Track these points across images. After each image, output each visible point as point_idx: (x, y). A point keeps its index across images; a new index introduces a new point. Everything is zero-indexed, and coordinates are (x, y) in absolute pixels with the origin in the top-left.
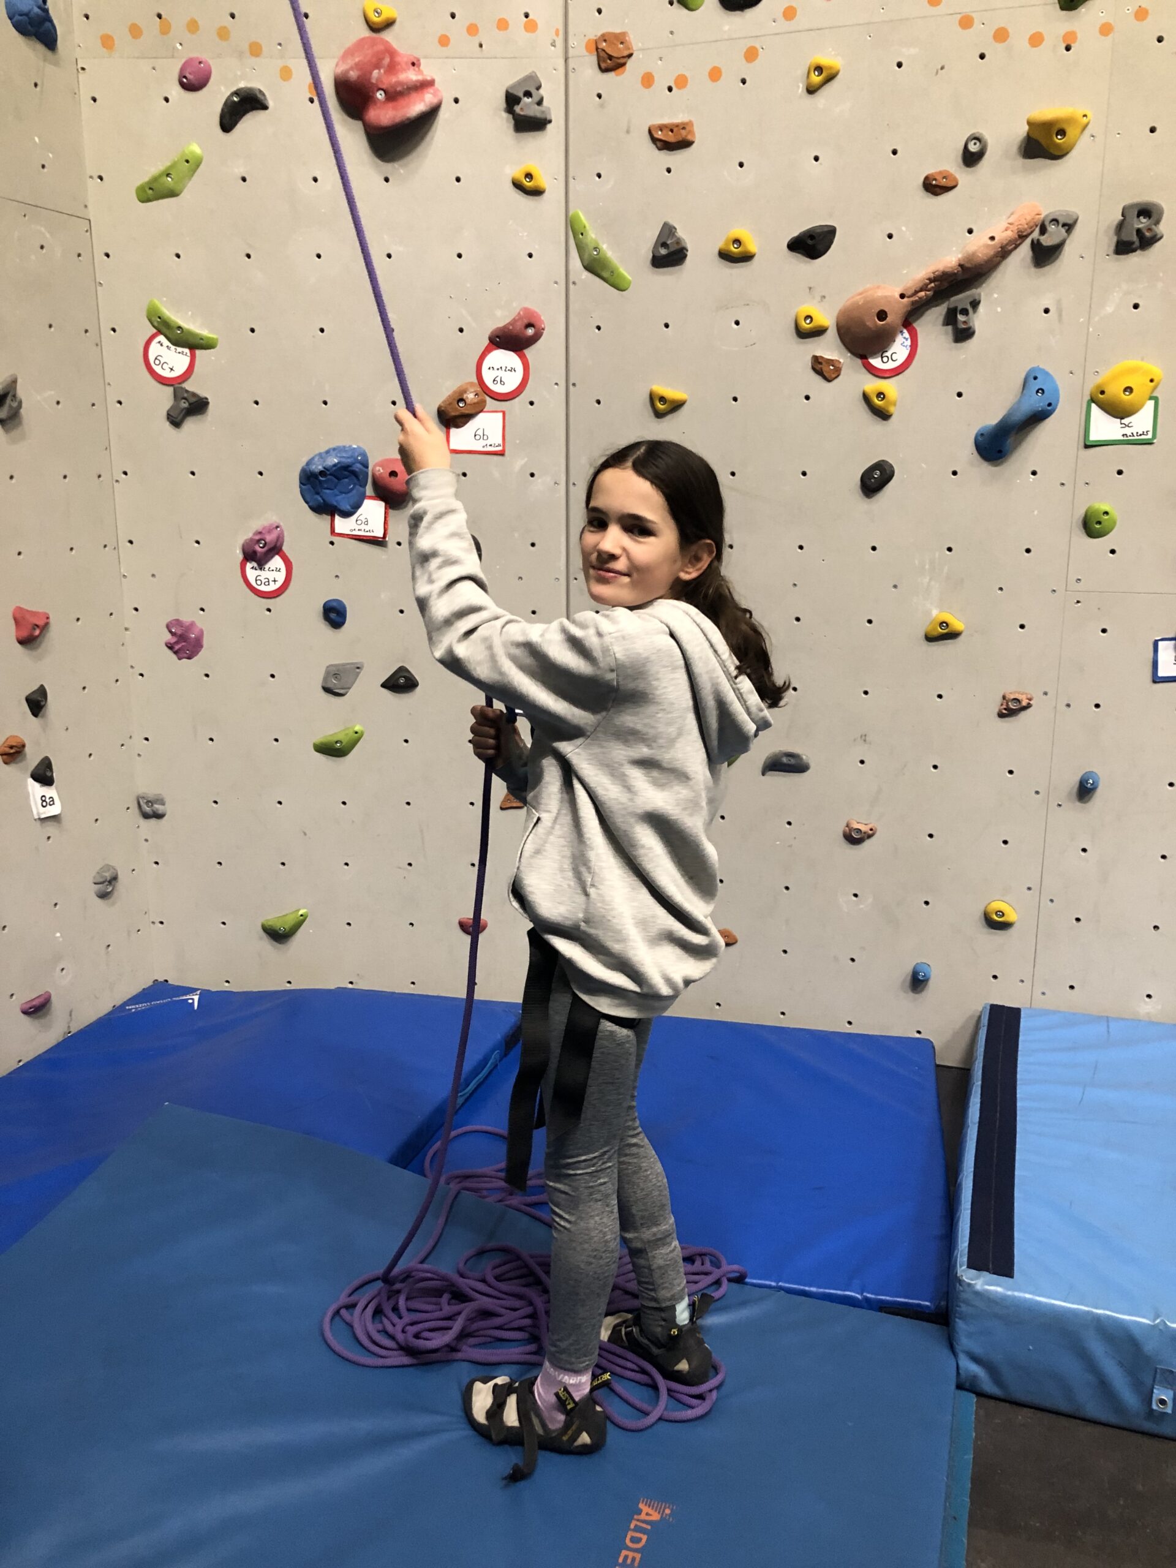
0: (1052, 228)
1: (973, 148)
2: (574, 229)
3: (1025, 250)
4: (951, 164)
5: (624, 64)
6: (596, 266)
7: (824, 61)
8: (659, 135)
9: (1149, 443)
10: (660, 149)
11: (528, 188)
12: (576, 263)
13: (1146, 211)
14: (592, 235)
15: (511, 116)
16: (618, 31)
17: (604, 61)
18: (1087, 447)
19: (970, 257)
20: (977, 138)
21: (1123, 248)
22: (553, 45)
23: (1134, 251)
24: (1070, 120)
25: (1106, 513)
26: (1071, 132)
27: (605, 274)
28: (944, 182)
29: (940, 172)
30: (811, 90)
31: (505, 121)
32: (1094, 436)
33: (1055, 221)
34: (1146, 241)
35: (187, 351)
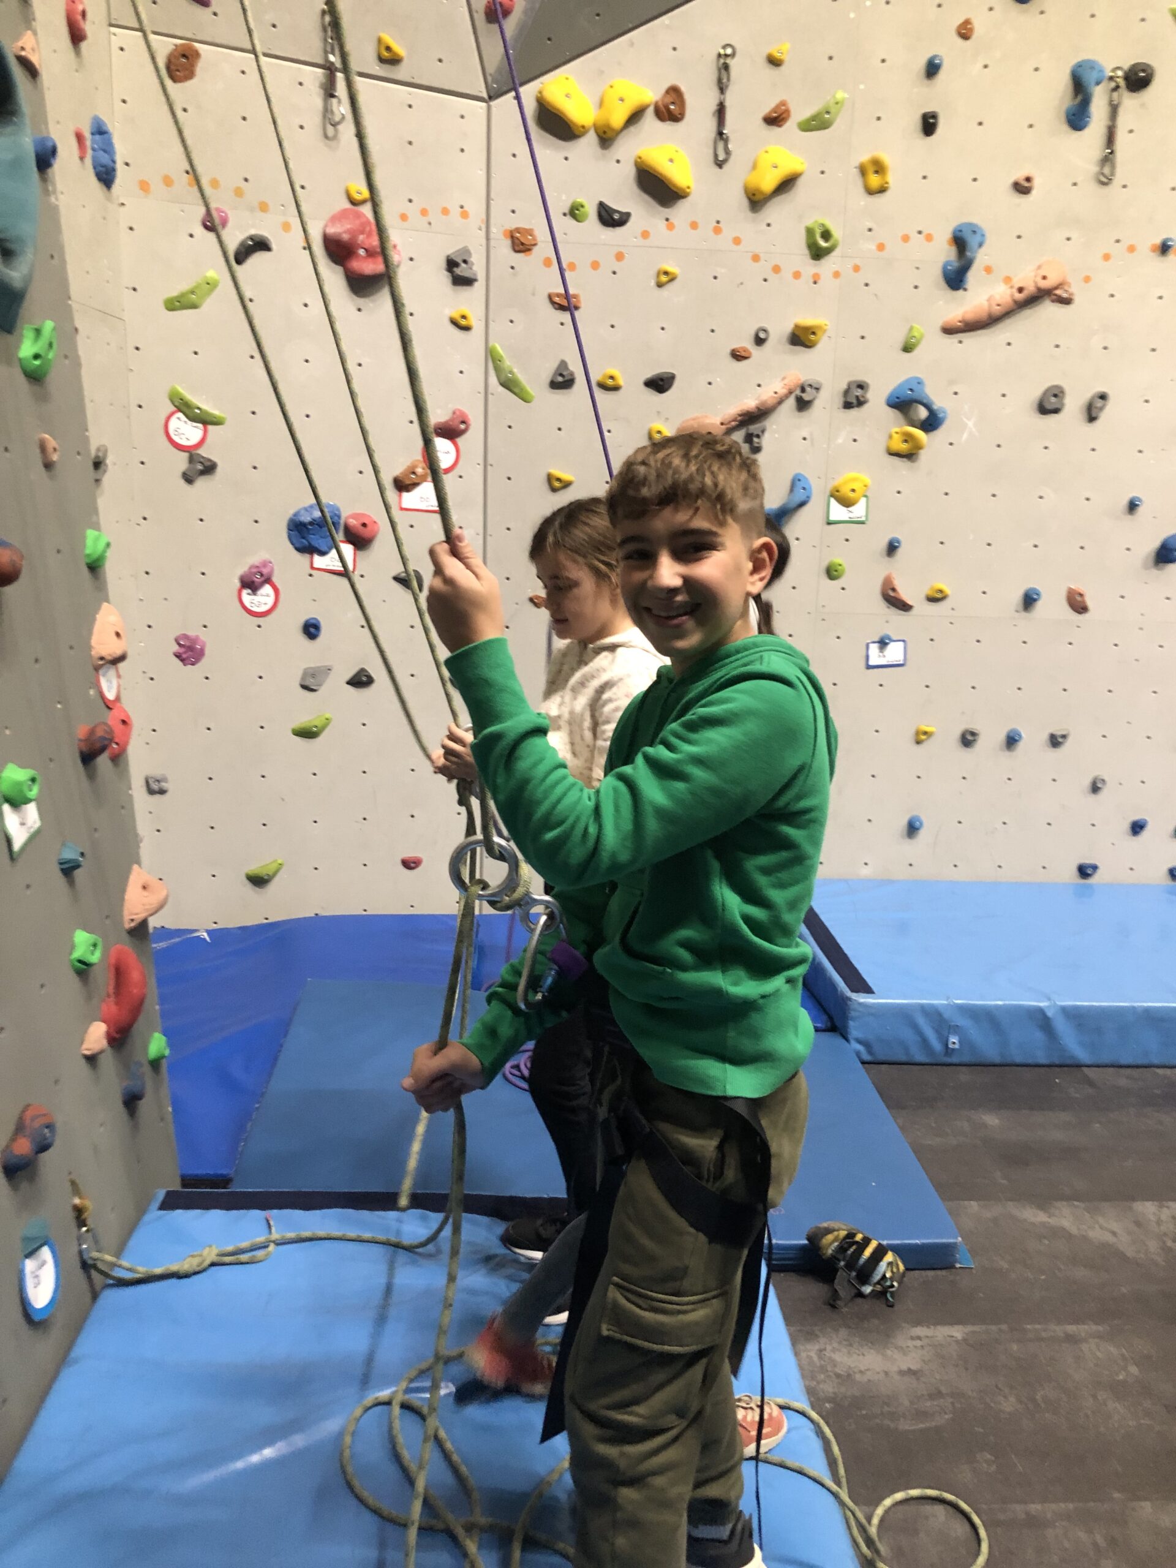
0: (808, 389)
1: (762, 335)
2: (492, 358)
3: (791, 402)
4: (747, 344)
5: (529, 250)
6: (509, 384)
7: (670, 269)
8: (557, 299)
9: (863, 523)
10: (556, 309)
11: (461, 325)
12: (493, 380)
13: (861, 386)
14: (508, 363)
15: (449, 274)
16: (527, 227)
17: (518, 246)
18: (829, 523)
19: (763, 403)
20: (765, 331)
21: (848, 405)
22: (480, 229)
23: (853, 407)
24: (819, 327)
25: (840, 565)
26: (819, 333)
27: (516, 390)
28: (743, 354)
29: (742, 348)
30: (660, 285)
31: (445, 278)
32: (832, 518)
33: (810, 386)
34: (860, 403)
35: (200, 425)
